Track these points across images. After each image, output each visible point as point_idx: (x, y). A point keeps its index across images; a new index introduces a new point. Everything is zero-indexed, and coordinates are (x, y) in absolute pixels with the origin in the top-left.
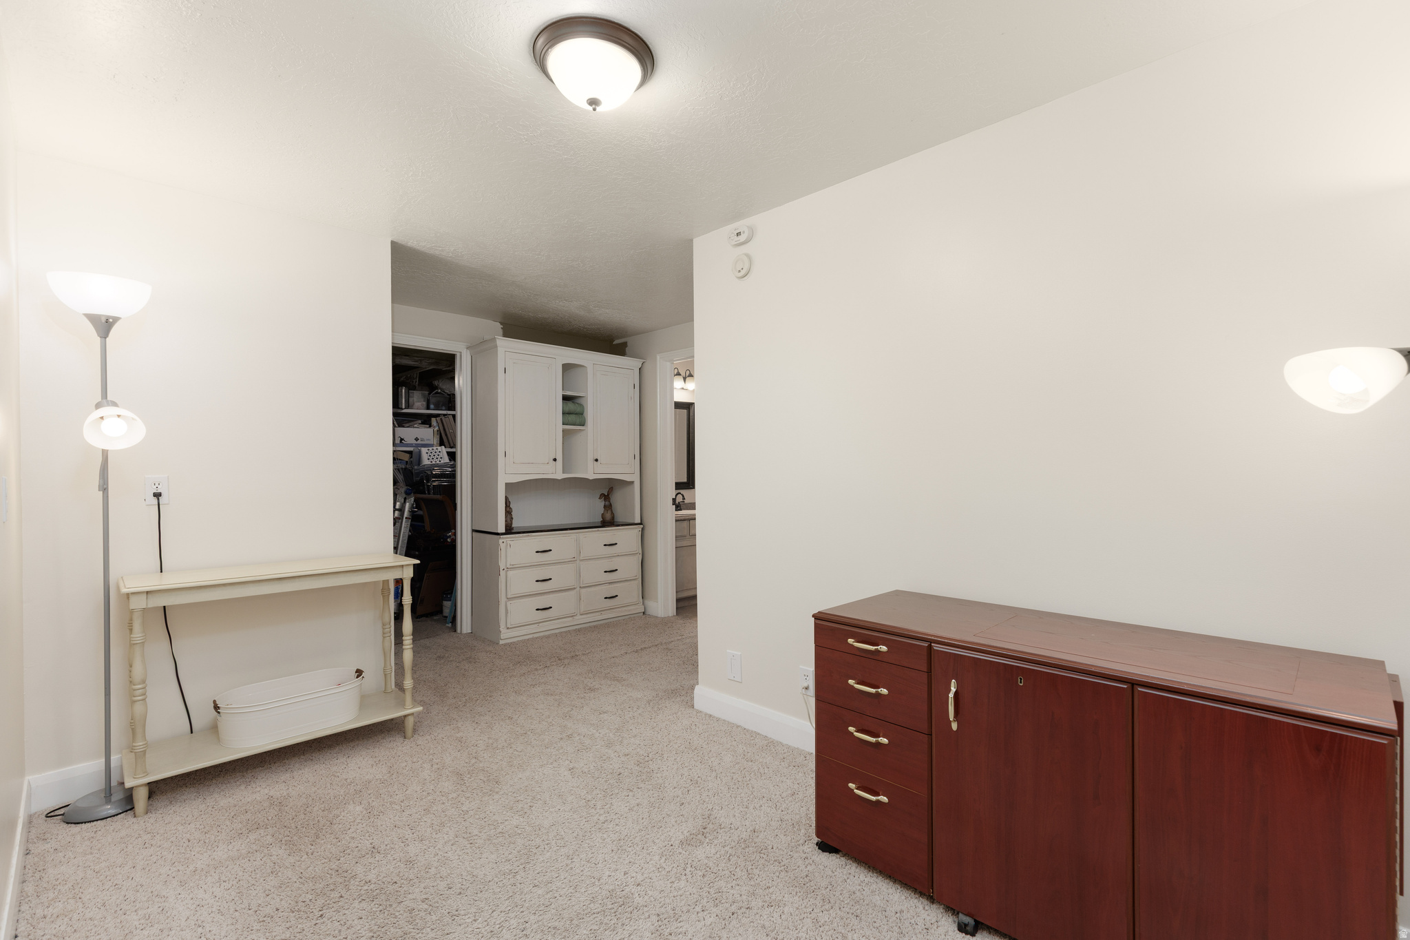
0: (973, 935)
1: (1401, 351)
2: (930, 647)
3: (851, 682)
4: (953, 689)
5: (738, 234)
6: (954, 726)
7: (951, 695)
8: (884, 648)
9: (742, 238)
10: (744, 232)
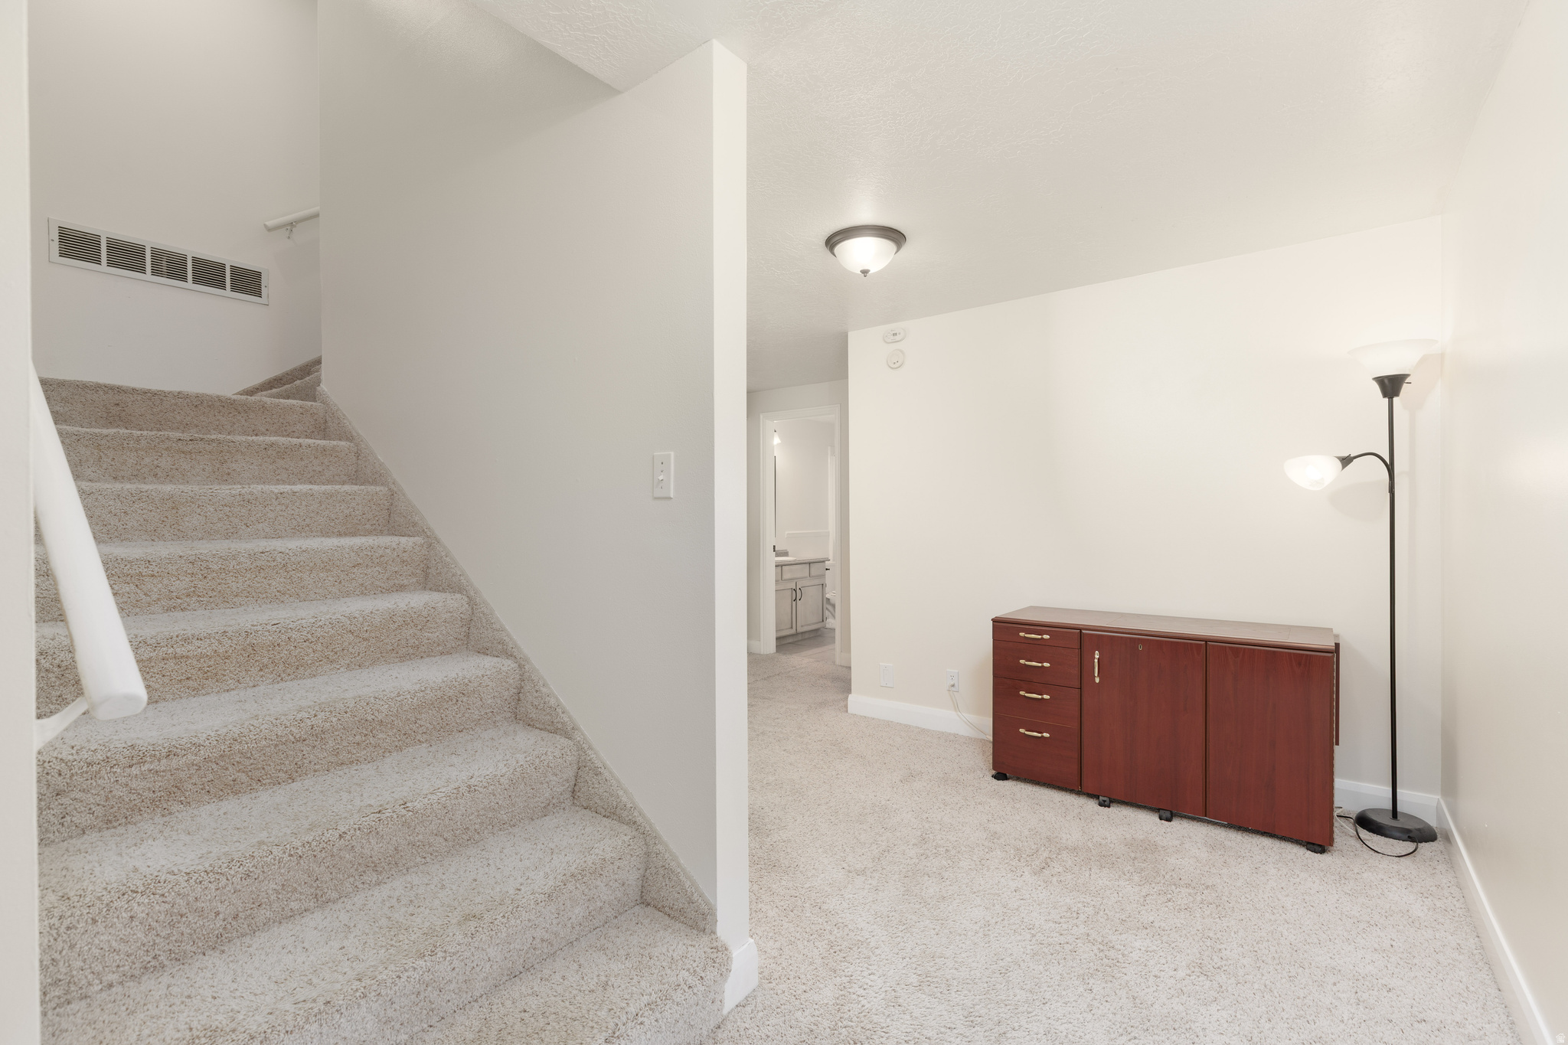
0: (1109, 807)
1: (1338, 458)
2: (1081, 632)
3: (1022, 661)
4: (1097, 656)
5: (896, 334)
6: (1097, 680)
7: (1096, 661)
8: (1046, 637)
9: (897, 338)
10: (899, 334)
